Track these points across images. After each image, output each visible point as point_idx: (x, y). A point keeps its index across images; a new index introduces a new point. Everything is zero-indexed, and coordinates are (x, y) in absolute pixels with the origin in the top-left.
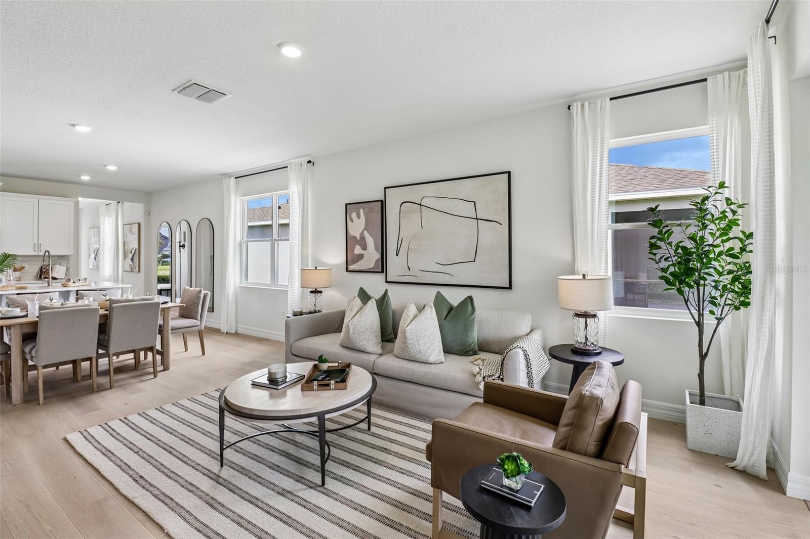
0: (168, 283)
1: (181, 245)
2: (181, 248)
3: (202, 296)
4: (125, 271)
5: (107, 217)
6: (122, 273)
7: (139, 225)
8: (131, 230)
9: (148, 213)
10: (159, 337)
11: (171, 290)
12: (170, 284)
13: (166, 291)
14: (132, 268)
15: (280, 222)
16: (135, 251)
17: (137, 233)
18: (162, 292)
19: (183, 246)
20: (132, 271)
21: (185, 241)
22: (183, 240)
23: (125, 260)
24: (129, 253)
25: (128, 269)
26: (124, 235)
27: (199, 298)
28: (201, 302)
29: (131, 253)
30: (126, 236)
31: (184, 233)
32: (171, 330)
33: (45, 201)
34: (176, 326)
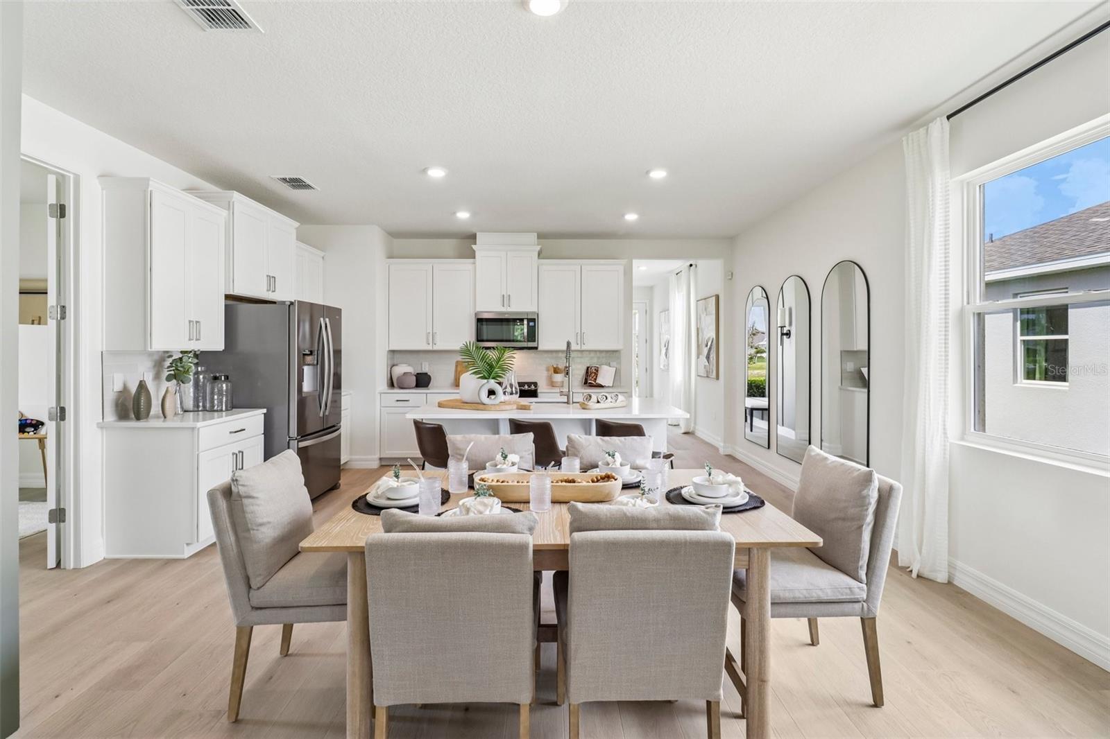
0: (764, 396)
1: (785, 332)
2: (785, 337)
3: (874, 496)
4: (699, 376)
5: (678, 292)
6: (696, 380)
7: (717, 297)
8: (706, 309)
9: (730, 276)
10: (733, 616)
11: (768, 410)
12: (767, 399)
13: (761, 412)
14: (707, 372)
15: (988, 278)
16: (712, 341)
17: (714, 312)
18: (754, 412)
19: (788, 334)
20: (707, 377)
21: (790, 324)
22: (787, 324)
23: (698, 358)
24: (704, 346)
25: (702, 372)
26: (698, 319)
27: (862, 501)
28: (870, 518)
29: (707, 346)
30: (700, 319)
31: (790, 310)
32: (773, 604)
33: (590, 266)
34: (788, 596)
